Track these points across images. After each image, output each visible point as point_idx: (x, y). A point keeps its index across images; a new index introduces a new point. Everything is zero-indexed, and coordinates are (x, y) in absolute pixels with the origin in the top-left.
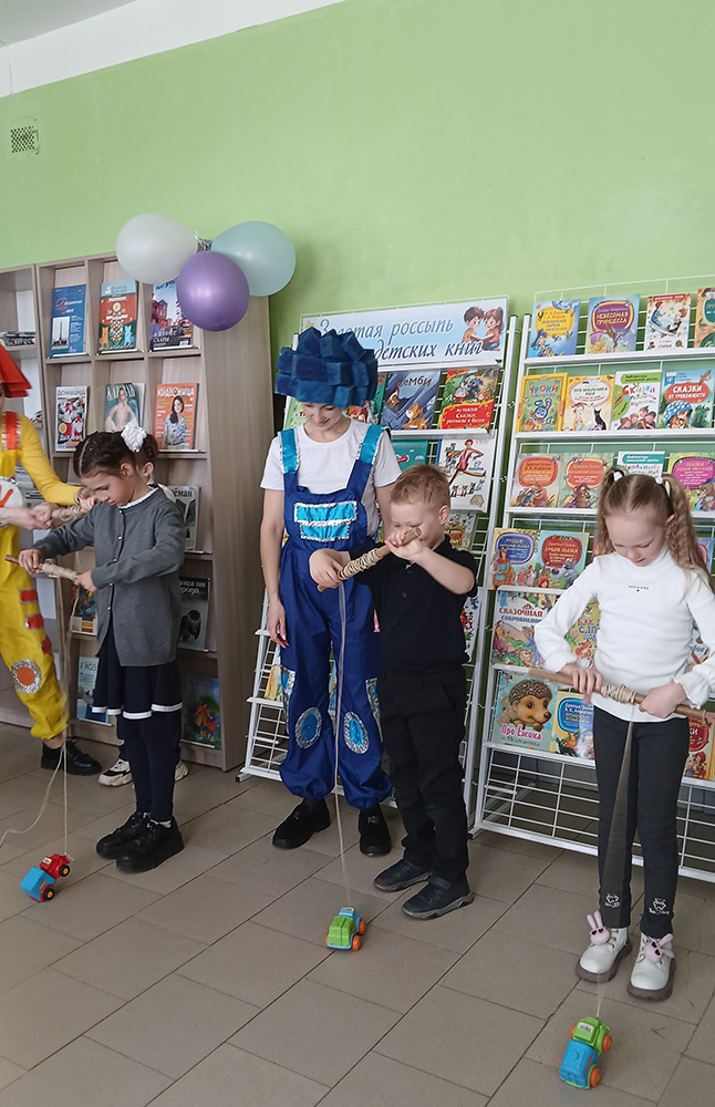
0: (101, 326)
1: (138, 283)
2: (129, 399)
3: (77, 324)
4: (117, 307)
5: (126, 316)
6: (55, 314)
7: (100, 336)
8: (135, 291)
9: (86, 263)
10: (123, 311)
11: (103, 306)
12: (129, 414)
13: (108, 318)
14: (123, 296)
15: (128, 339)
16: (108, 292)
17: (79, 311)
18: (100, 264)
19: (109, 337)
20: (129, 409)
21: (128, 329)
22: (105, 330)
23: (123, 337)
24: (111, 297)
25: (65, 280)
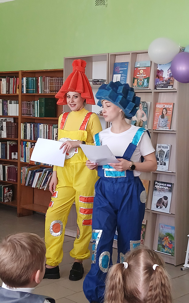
0: (134, 79)
1: (151, 62)
2: (144, 108)
3: (124, 77)
4: (142, 72)
5: (145, 75)
6: (114, 73)
7: (134, 82)
8: (150, 66)
9: (131, 54)
10: (144, 73)
11: (135, 71)
12: (143, 114)
13: (137, 76)
14: (144, 67)
15: (145, 84)
16: (138, 66)
17: (125, 72)
18: (135, 55)
19: (137, 83)
20: (143, 112)
21: (146, 80)
22: (136, 80)
23: (143, 83)
24: (139, 67)
25: (119, 60)
